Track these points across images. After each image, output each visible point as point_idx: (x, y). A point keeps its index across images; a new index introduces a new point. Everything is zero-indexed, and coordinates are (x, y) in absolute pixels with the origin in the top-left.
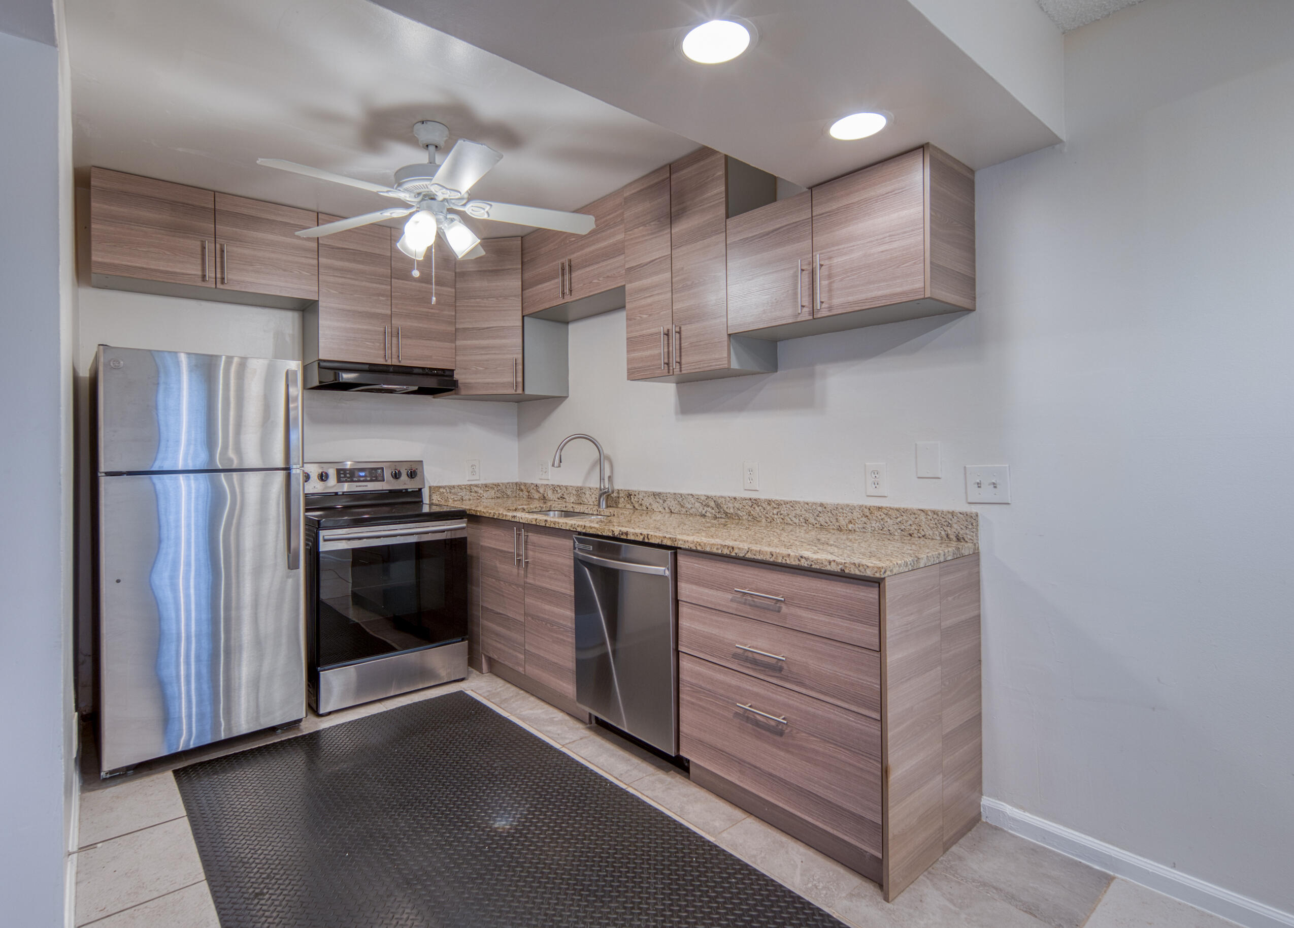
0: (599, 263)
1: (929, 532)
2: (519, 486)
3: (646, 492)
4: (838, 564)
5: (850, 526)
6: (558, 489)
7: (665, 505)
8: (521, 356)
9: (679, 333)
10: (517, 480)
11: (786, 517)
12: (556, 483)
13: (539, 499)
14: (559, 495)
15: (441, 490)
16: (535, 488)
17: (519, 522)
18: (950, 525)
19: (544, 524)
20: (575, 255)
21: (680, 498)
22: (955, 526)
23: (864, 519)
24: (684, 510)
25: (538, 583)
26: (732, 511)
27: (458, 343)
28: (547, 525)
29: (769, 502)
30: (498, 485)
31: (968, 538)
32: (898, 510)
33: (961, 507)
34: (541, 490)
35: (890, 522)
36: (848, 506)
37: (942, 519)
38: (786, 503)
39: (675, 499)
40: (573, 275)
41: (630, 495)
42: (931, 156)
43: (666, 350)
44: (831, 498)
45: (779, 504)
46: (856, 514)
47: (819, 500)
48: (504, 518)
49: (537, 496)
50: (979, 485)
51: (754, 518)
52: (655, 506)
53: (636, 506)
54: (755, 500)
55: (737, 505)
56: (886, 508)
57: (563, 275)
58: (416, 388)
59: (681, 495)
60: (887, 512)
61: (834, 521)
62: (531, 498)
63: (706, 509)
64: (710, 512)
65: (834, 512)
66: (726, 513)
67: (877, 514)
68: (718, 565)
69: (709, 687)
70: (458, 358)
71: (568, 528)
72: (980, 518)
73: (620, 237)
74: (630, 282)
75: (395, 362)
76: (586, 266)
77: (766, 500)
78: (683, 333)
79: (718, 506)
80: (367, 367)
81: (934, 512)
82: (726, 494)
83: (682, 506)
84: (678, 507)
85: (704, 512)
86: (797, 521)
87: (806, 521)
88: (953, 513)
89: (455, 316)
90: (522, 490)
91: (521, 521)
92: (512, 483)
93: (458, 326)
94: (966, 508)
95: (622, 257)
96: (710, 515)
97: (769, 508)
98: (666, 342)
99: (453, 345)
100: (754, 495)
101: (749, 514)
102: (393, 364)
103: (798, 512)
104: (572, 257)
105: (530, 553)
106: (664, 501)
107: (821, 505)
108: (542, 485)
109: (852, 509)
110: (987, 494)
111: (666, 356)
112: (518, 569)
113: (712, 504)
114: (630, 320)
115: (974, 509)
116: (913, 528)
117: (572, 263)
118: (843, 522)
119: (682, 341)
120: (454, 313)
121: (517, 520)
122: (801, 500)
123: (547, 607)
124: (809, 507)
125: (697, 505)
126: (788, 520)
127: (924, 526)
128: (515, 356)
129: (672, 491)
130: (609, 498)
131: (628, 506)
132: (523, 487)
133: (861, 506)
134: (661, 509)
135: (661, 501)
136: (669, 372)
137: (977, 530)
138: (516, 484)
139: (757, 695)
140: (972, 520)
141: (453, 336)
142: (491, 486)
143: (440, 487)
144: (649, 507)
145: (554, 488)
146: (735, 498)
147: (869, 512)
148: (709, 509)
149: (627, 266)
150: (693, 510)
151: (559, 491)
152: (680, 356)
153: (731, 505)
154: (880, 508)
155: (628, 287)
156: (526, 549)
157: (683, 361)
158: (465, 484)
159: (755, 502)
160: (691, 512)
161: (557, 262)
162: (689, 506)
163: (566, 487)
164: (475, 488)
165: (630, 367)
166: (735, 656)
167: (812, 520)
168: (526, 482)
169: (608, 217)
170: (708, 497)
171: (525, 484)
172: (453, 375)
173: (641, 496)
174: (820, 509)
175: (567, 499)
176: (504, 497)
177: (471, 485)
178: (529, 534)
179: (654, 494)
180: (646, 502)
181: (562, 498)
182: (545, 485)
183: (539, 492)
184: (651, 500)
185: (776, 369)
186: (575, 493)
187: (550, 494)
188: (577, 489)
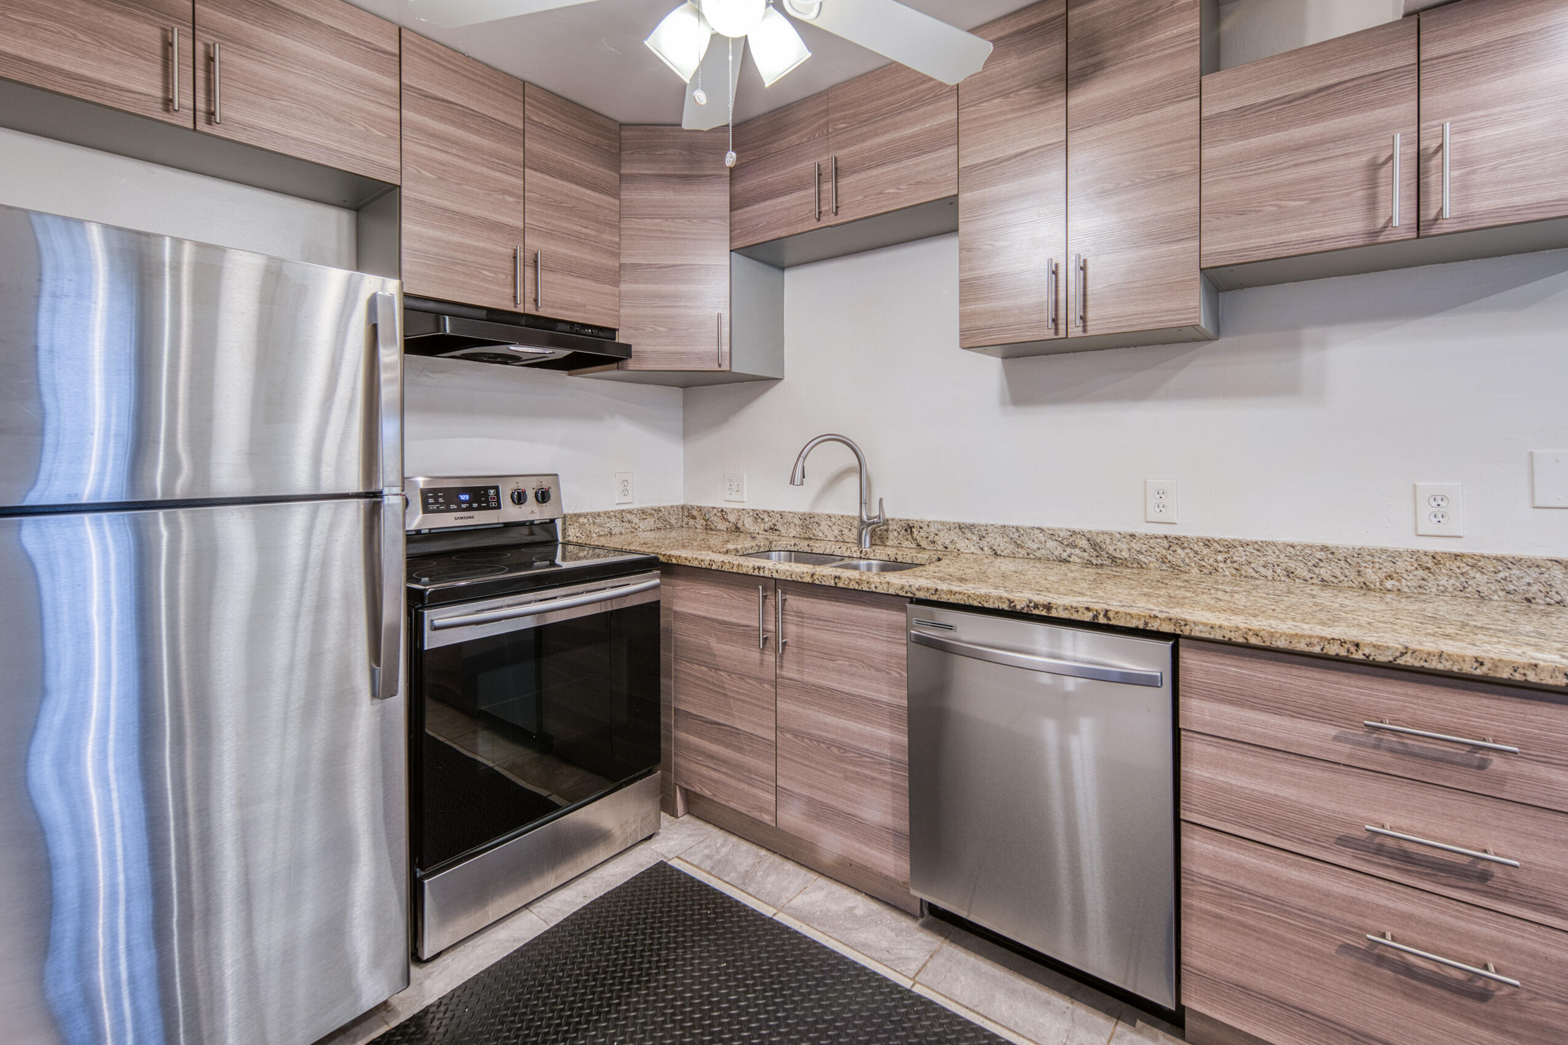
2: (687, 512)
3: (943, 524)
5: (1389, 584)
6: (765, 516)
7: (984, 543)
9: (1083, 269)
10: (685, 503)
12: (760, 507)
13: (728, 530)
14: (767, 526)
16: (720, 515)
23: (1421, 573)
24: (1023, 552)
26: (1125, 555)
29: (1207, 543)
34: (732, 518)
35: (1481, 578)
36: (1384, 551)
38: (1245, 544)
40: (842, 179)
41: (912, 528)
45: (1229, 546)
47: (1319, 541)
49: (722, 526)
51: (1174, 567)
52: (962, 544)
53: (924, 543)
55: (1136, 546)
56: (1472, 557)
57: (820, 182)
60: (1476, 562)
61: (1352, 574)
63: (1070, 550)
64: (1077, 556)
65: (1353, 560)
66: (1113, 559)
70: (621, 311)
77: (1200, 540)
78: (1092, 269)
79: (1095, 546)
82: (1112, 529)
83: (1020, 546)
84: (1011, 547)
85: (1064, 555)
89: (620, 243)
90: (694, 518)
92: (675, 507)
93: (623, 260)
96: (1078, 560)
103: (1271, 559)
106: (982, 538)
107: (1324, 548)
108: (733, 510)
109: (1394, 556)
113: (1084, 543)
114: (969, 250)
116: (1534, 589)
118: (1372, 577)
122: (1279, 540)
124: (1296, 551)
125: (1051, 544)
131: (907, 544)
132: (695, 513)
134: (974, 550)
135: (975, 538)
138: (683, 507)
143: (578, 516)
144: (951, 547)
145: (757, 516)
146: (1132, 536)
148: (1077, 551)
150: (1043, 551)
151: (766, 519)
153: (1123, 546)
158: (613, 510)
160: (1038, 554)
162: (1035, 546)
165: (965, 329)
168: (702, 504)
171: (700, 509)
173: (931, 530)
174: (1320, 555)
175: (783, 531)
177: (623, 511)
179: (960, 527)
180: (944, 538)
181: (773, 529)
182: (738, 511)
183: (726, 520)
184: (954, 535)
185: (1215, 334)
186: (797, 521)
187: (748, 523)
188: (802, 517)
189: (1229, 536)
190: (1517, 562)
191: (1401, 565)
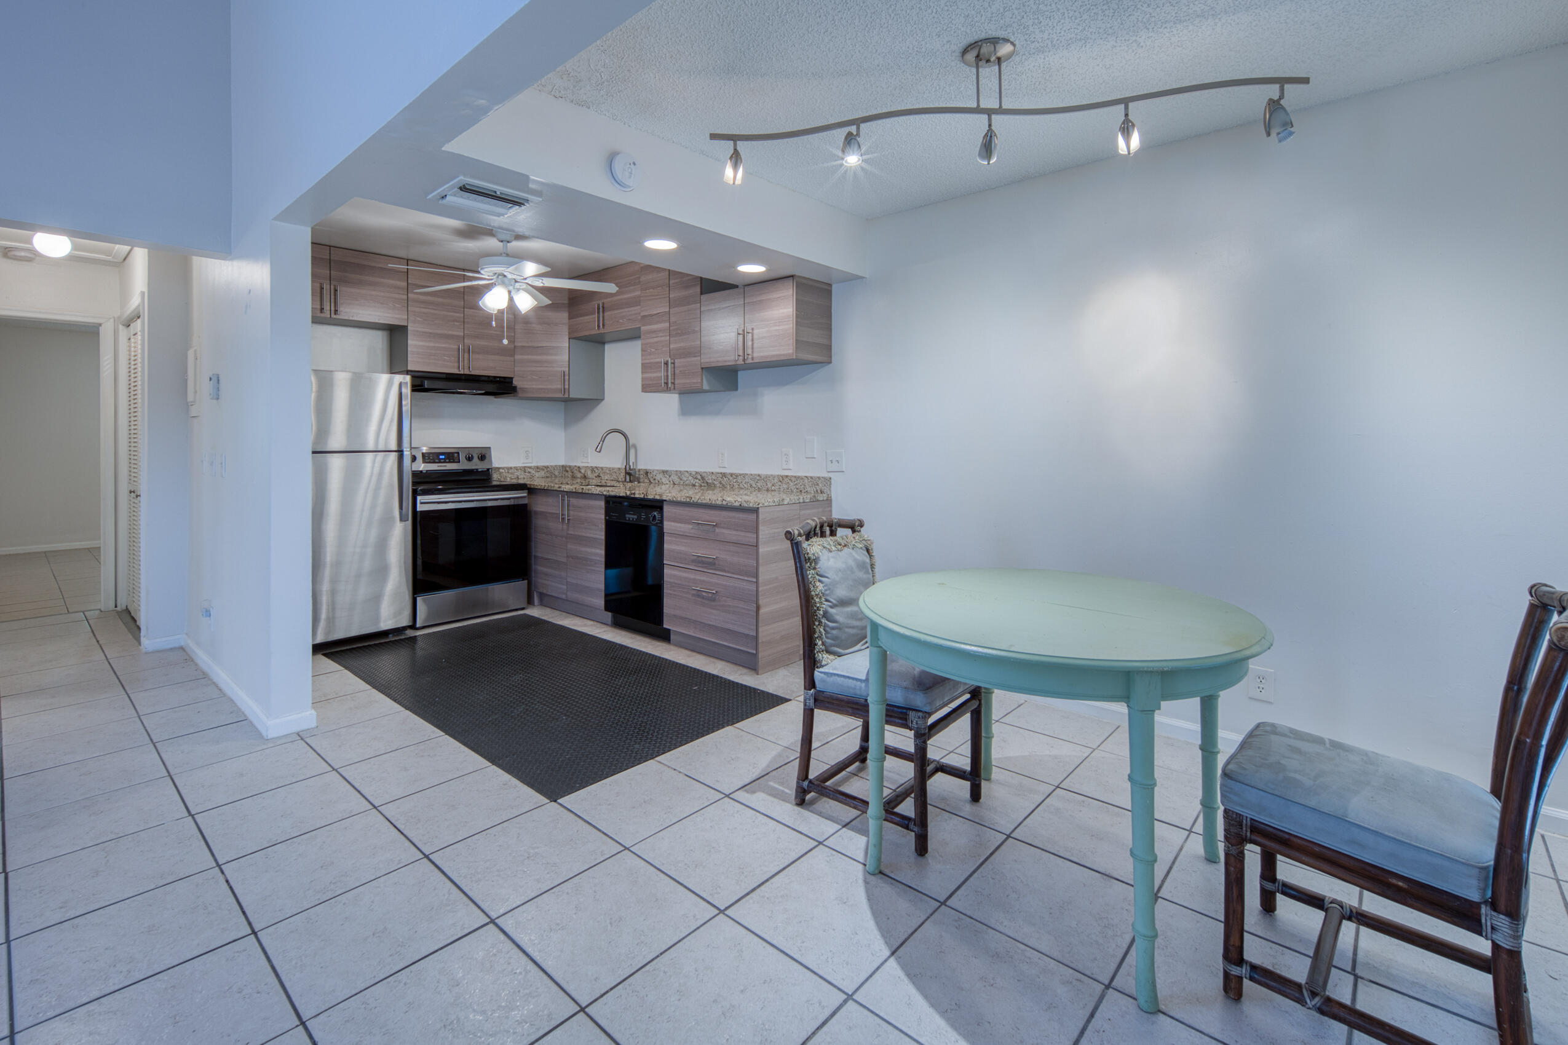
0: (626, 308)
1: (809, 489)
2: (565, 468)
3: (658, 470)
5: (773, 488)
7: (670, 479)
8: (567, 369)
9: (674, 363)
10: (564, 464)
11: (741, 485)
12: (594, 465)
13: (581, 478)
14: (596, 475)
15: (501, 471)
16: (578, 470)
17: (562, 492)
18: (818, 485)
19: (579, 491)
20: (608, 301)
21: (680, 474)
22: (820, 485)
23: (780, 483)
24: (682, 482)
25: (576, 533)
26: (710, 481)
27: (516, 358)
28: (583, 492)
29: (732, 475)
30: (547, 467)
31: (825, 489)
32: (795, 477)
33: (824, 474)
34: (583, 471)
35: (792, 484)
36: (772, 475)
37: (814, 481)
38: (740, 475)
39: (677, 475)
40: (606, 314)
41: (647, 473)
42: (797, 282)
43: (665, 374)
44: (764, 471)
45: (737, 476)
47: (757, 473)
48: (551, 489)
49: (579, 475)
50: (832, 461)
51: (723, 485)
52: (664, 480)
53: (652, 480)
54: (724, 473)
55: (713, 477)
56: (790, 476)
57: (599, 312)
58: (483, 392)
59: (680, 472)
60: (790, 478)
61: (765, 485)
62: (575, 478)
63: (695, 480)
64: (697, 482)
65: (765, 480)
66: (707, 483)
67: (786, 479)
68: (685, 509)
69: (680, 582)
70: (515, 369)
71: (597, 493)
72: (832, 481)
73: (638, 293)
74: (644, 325)
75: (466, 371)
76: (615, 310)
77: (730, 474)
78: (676, 364)
79: (703, 478)
80: (444, 376)
81: (811, 478)
82: (707, 470)
84: (678, 480)
85: (694, 482)
86: (746, 486)
87: (751, 486)
88: (819, 478)
89: (514, 336)
90: (567, 472)
91: (563, 490)
92: (559, 466)
93: (516, 344)
94: (827, 475)
95: (639, 307)
97: (731, 478)
98: (666, 369)
99: (512, 359)
100: (723, 471)
101: (721, 483)
102: (464, 373)
103: (747, 480)
104: (605, 302)
105: (571, 513)
106: (670, 476)
107: (759, 475)
108: (583, 467)
109: (774, 477)
110: (835, 468)
111: (666, 378)
112: (563, 525)
113: (699, 477)
114: (644, 351)
115: (830, 475)
116: (802, 486)
117: (605, 305)
118: (769, 485)
119: (676, 369)
121: (561, 490)
122: (749, 473)
123: (583, 549)
124: (753, 477)
125: (690, 478)
126: (741, 486)
127: (807, 487)
128: (563, 369)
129: (675, 469)
130: (631, 475)
131: (646, 480)
132: (568, 469)
133: (778, 475)
134: (667, 482)
135: (668, 477)
136: (667, 389)
137: (830, 487)
138: (563, 466)
139: (703, 581)
140: (828, 481)
141: (514, 352)
142: (543, 468)
143: (500, 468)
144: (660, 481)
145: (593, 469)
146: (713, 473)
147: (782, 479)
148: (697, 481)
149: (642, 315)
150: (688, 482)
151: (596, 471)
152: (674, 379)
153: (710, 478)
154: (787, 476)
155: (642, 328)
156: (568, 510)
157: (676, 382)
158: (520, 466)
159: (724, 475)
161: (594, 302)
162: (686, 479)
163: (602, 468)
165: (644, 383)
166: (692, 561)
167: (754, 485)
168: (571, 464)
169: (631, 278)
170: (697, 473)
171: (570, 467)
172: (512, 382)
173: (654, 474)
174: (758, 478)
175: (603, 477)
176: (554, 477)
177: (526, 467)
178: (570, 499)
179: (663, 472)
180: (658, 477)
181: (599, 476)
182: (586, 468)
183: (581, 473)
184: (661, 476)
185: (736, 389)
186: (608, 472)
187: (589, 474)
188: (610, 469)
189: (737, 473)
190: (799, 477)
191: (776, 481)
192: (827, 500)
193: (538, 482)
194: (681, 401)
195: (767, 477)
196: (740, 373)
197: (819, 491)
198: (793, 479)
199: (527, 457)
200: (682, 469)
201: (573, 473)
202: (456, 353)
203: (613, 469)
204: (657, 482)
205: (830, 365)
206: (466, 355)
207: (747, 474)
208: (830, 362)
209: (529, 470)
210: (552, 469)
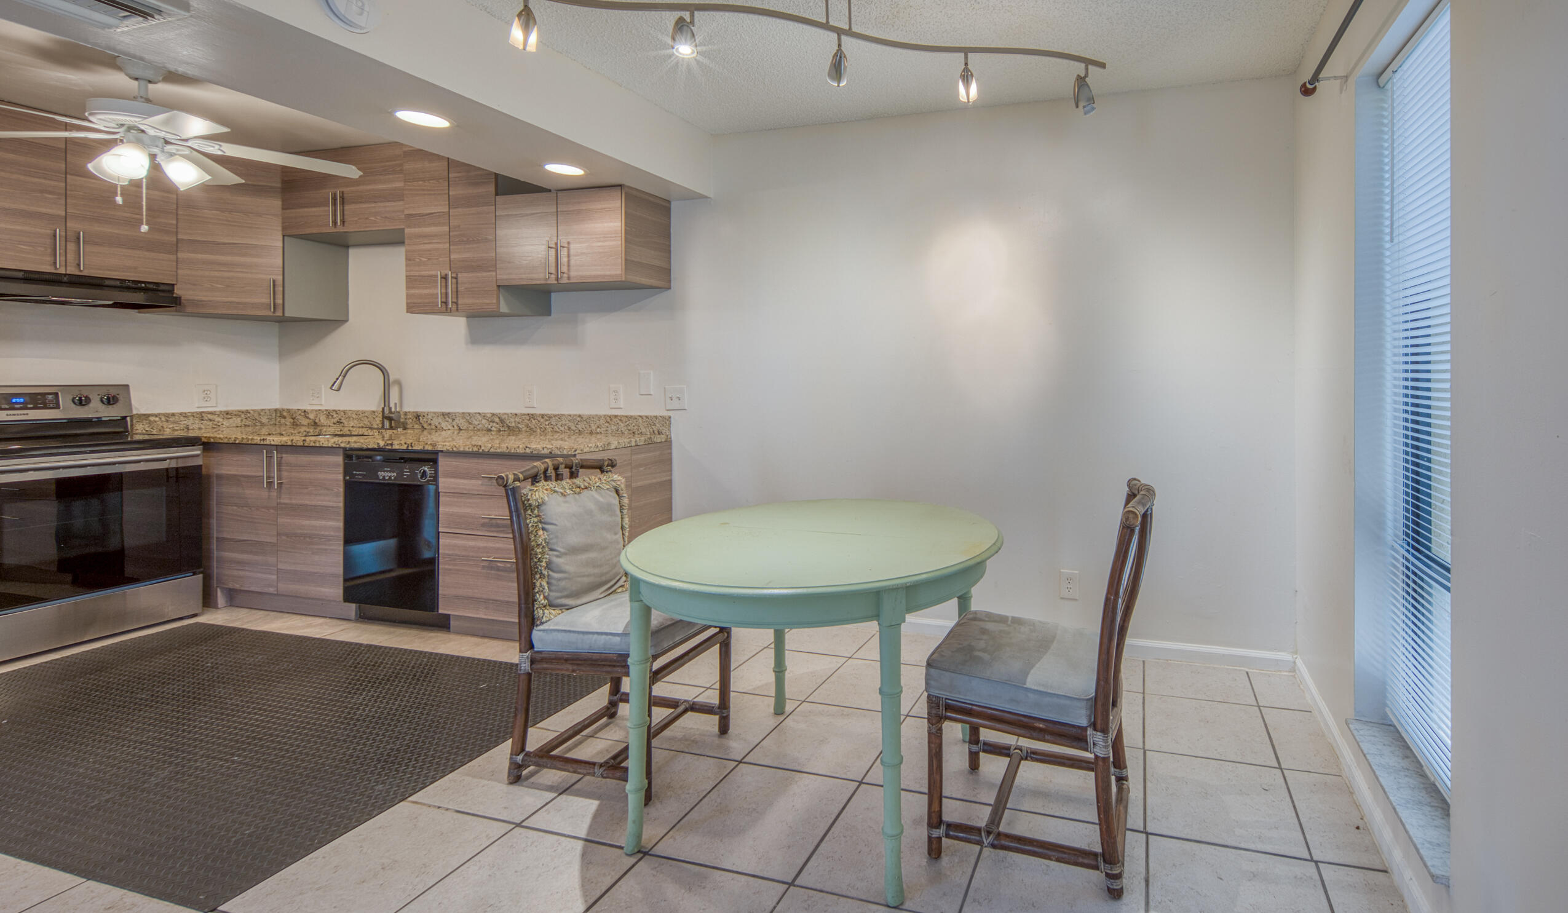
0: (376, 202)
1: (644, 430)
2: (279, 413)
3: (435, 413)
4: (548, 449)
5: (598, 430)
6: (334, 414)
7: (454, 423)
8: (281, 278)
9: (456, 278)
10: (277, 406)
11: (556, 427)
12: (331, 408)
13: (307, 425)
14: (335, 420)
15: (152, 419)
16: (303, 414)
17: (271, 445)
18: (655, 425)
19: (302, 444)
20: (349, 189)
21: (468, 417)
22: (657, 425)
23: (607, 424)
24: (472, 426)
25: (294, 502)
26: (513, 424)
27: (180, 255)
28: (306, 444)
29: (543, 416)
30: (247, 412)
31: (663, 432)
32: (626, 417)
33: (662, 413)
34: (312, 416)
35: (622, 425)
36: (597, 415)
37: (650, 420)
38: (555, 416)
39: (463, 418)
40: (346, 207)
41: (419, 416)
42: (626, 192)
43: (444, 291)
44: (586, 411)
45: (550, 417)
46: (602, 421)
47: (578, 413)
48: (250, 442)
49: (305, 422)
50: (671, 399)
51: (530, 429)
52: (444, 425)
53: (425, 426)
54: (532, 415)
55: (517, 420)
56: (620, 416)
57: (334, 204)
58: (111, 303)
59: (469, 414)
61: (588, 427)
62: (297, 425)
63: (491, 424)
64: (495, 427)
65: (588, 420)
66: (509, 427)
67: (614, 420)
68: (471, 461)
69: (464, 553)
70: (180, 272)
71: (330, 445)
72: (672, 419)
73: (400, 184)
74: (409, 227)
75: (72, 270)
76: (361, 202)
77: (540, 415)
78: (460, 280)
79: (502, 421)
80: (20, 275)
81: (647, 417)
82: (509, 411)
83: (470, 423)
84: (466, 424)
85: (489, 427)
86: (562, 429)
87: (569, 428)
88: (656, 417)
89: (177, 225)
90: (284, 417)
91: (273, 443)
92: (269, 410)
93: (180, 236)
94: (665, 413)
95: (401, 203)
96: (495, 429)
97: (542, 420)
98: (443, 284)
99: (173, 257)
100: (530, 411)
101: (527, 426)
102: (68, 273)
103: (564, 422)
104: (345, 190)
105: (285, 474)
106: (453, 420)
107: (580, 416)
108: (312, 410)
109: (599, 417)
110: (675, 404)
111: (444, 296)
112: (269, 492)
113: (497, 420)
114: (410, 260)
115: (670, 413)
116: (635, 428)
117: (345, 196)
118: (593, 426)
119: (459, 286)
120: (175, 222)
121: (268, 442)
122: (566, 413)
123: (307, 522)
124: (572, 418)
125: (484, 421)
126: (556, 429)
127: (641, 426)
128: (275, 277)
129: (461, 411)
130: (391, 420)
131: (416, 426)
132: (285, 414)
133: (605, 416)
134: (450, 427)
135: (450, 420)
136: (447, 310)
137: (670, 427)
138: (276, 410)
139: (498, 549)
140: (667, 419)
141: (176, 247)
142: (234, 413)
143: (149, 415)
144: (439, 426)
145: (329, 414)
146: (516, 414)
147: (610, 419)
148: (495, 424)
149: (407, 212)
150: (480, 426)
151: (335, 416)
152: (457, 298)
153: (512, 420)
154: (616, 416)
155: (407, 231)
156: (279, 470)
157: (459, 302)
158: (192, 411)
159: (532, 416)
160: (478, 427)
161: (327, 191)
162: (477, 423)
163: (345, 412)
164: (209, 416)
165: (409, 301)
166: (483, 525)
167: (573, 428)
168: (290, 408)
169: (387, 164)
170: (493, 415)
171: (289, 411)
172: (174, 290)
173: (430, 417)
174: (579, 419)
175: (346, 423)
176: (256, 426)
177: (203, 412)
178: (284, 455)
179: (443, 415)
180: (435, 422)
181: (339, 422)
182: (316, 411)
183: (308, 418)
184: (441, 419)
185: (549, 313)
186: (354, 416)
187: (323, 419)
188: (357, 413)
189: (550, 412)
190: (631, 416)
192: (666, 441)
193: (228, 432)
194: (469, 326)
195: (590, 417)
196: (553, 295)
197: (656, 432)
198: (624, 419)
199: (206, 398)
200: (472, 411)
201: (293, 419)
202: (48, 241)
203: (363, 412)
204: (434, 427)
205: (669, 291)
206: (71, 246)
207: (563, 415)
208: (670, 288)
209: (210, 416)
210: (256, 415)
